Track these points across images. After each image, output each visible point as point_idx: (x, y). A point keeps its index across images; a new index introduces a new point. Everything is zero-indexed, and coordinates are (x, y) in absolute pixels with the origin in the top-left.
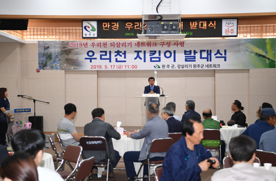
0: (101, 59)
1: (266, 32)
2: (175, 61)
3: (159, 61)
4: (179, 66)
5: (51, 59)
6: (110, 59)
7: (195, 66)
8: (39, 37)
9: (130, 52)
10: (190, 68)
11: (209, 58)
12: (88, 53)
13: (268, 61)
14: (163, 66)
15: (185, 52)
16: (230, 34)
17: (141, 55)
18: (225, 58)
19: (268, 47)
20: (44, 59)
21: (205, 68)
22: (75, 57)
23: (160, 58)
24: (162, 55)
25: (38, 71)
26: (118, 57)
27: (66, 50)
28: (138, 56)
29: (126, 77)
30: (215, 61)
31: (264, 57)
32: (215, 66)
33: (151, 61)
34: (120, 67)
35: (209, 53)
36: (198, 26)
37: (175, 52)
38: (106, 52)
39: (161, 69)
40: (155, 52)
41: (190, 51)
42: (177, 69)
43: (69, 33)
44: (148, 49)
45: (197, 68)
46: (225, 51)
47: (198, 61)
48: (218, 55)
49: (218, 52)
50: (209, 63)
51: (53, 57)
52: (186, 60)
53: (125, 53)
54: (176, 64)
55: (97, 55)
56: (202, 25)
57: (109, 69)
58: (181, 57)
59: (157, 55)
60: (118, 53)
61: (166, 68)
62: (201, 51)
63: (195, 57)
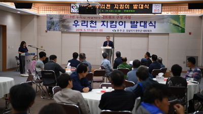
0: (82, 25)
1: (180, 11)
2: (125, 27)
3: (116, 27)
4: (127, 30)
5: (54, 25)
6: (87, 26)
7: (136, 30)
8: (47, 12)
9: (99, 22)
10: (133, 32)
11: (145, 26)
12: (74, 22)
13: (180, 29)
14: (118, 30)
15: (131, 22)
16: (157, 12)
17: (105, 24)
18: (155, 26)
19: (181, 20)
20: (50, 24)
21: (142, 32)
22: (67, 24)
23: (116, 26)
24: (118, 24)
25: (46, 32)
26: (92, 25)
27: (62, 20)
28: (103, 24)
29: (96, 36)
30: (149, 28)
31: (178, 26)
32: (148, 31)
33: (111, 27)
34: (93, 30)
35: (145, 23)
36: (138, 7)
37: (125, 22)
38: (85, 21)
39: (117, 32)
40: (113, 22)
41: (134, 22)
42: (126, 32)
43: (64, 10)
44: (109, 20)
45: (138, 32)
46: (155, 22)
47: (139, 28)
48: (151, 24)
49: (151, 23)
50: (145, 29)
51: (55, 24)
52: (131, 27)
53: (96, 22)
54: (125, 29)
55: (80, 23)
56: (140, 7)
57: (87, 31)
58: (128, 25)
59: (114, 24)
60: (92, 22)
61: (120, 32)
62: (141, 22)
63: (137, 26)
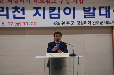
2: (74, 17)
3: (59, 17)
4: (78, 23)
6: (7, 16)
7: (94, 22)
9: (29, 9)
10: (89, 25)
11: (108, 15)
14: (63, 23)
15: (84, 9)
17: (41, 12)
21: (104, 25)
23: (59, 15)
24: (62, 12)
26: (16, 13)
28: (37, 13)
29: (25, 34)
33: (51, 18)
34: (18, 23)
37: (74, 9)
38: (3, 8)
39: (61, 25)
40: (54, 9)
41: (89, 8)
42: (77, 25)
45: (96, 25)
47: (97, 18)
50: (108, 19)
52: (85, 17)
53: (23, 10)
54: (75, 21)
57: (7, 26)
58: (80, 14)
59: (56, 12)
60: (16, 9)
61: (66, 25)
62: (100, 8)
63: (94, 14)
